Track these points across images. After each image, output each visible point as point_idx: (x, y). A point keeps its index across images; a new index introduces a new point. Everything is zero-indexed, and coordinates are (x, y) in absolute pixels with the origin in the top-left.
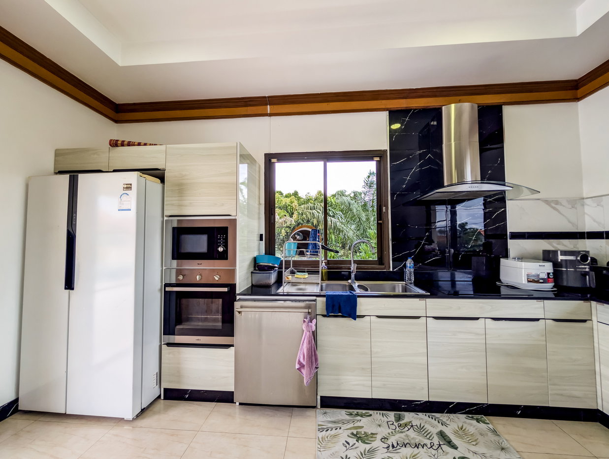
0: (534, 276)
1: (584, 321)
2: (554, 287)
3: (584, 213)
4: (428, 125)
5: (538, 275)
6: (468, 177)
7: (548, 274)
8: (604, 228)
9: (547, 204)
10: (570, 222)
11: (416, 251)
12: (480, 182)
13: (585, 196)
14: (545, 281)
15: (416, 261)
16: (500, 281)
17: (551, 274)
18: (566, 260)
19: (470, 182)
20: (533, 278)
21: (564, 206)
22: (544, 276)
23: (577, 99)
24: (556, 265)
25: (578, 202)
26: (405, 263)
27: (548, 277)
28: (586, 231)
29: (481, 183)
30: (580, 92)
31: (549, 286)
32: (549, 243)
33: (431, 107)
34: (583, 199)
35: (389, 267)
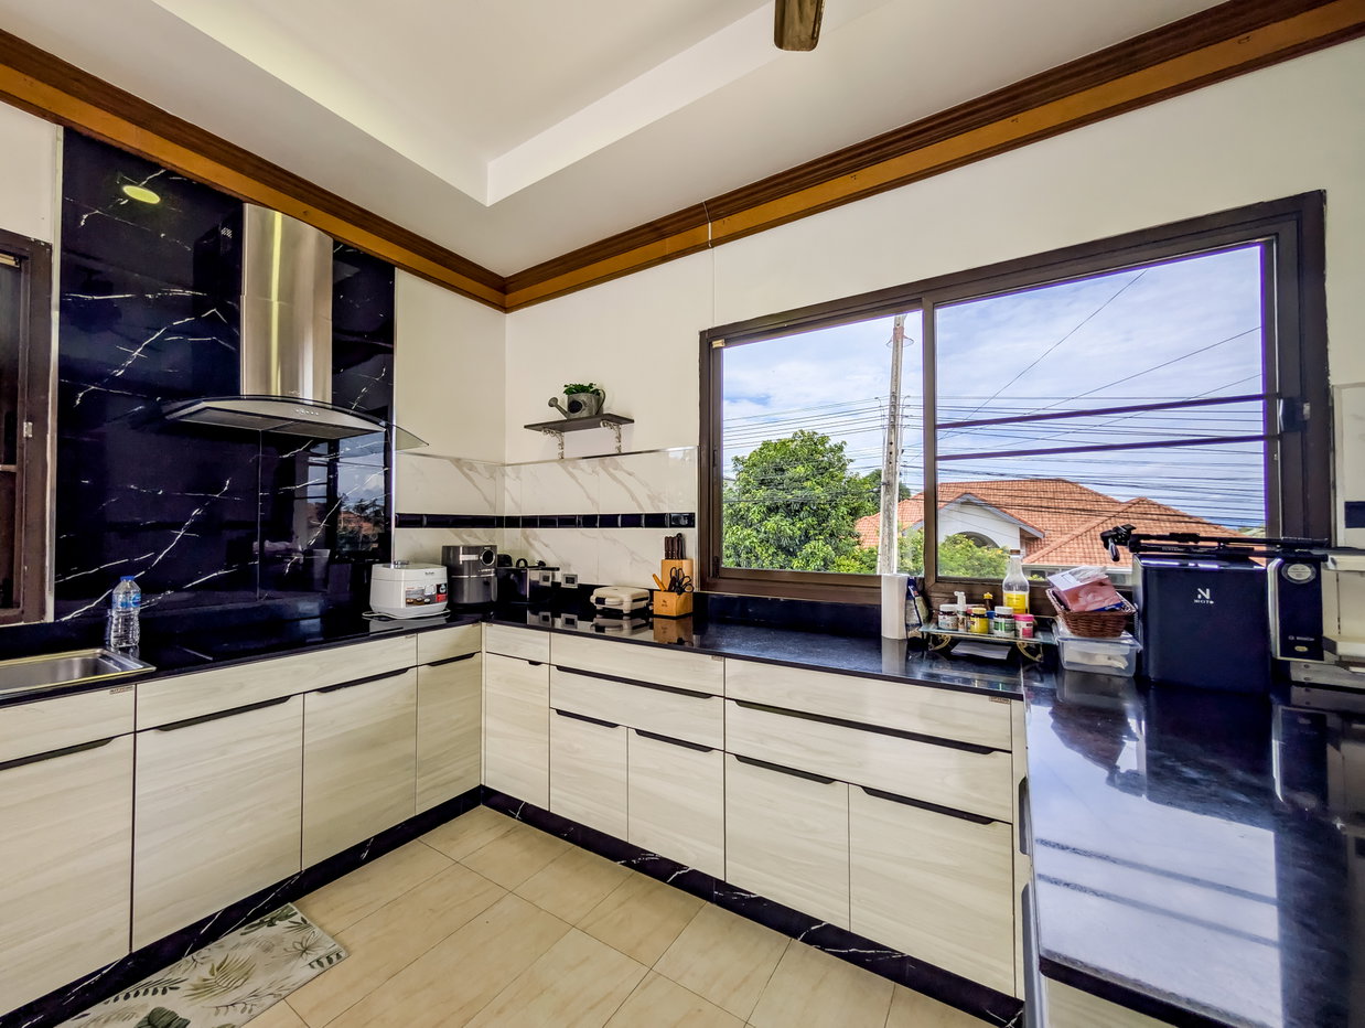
0: (416, 593)
1: (470, 656)
2: (448, 606)
3: (504, 488)
4: (215, 232)
5: (423, 591)
6: (307, 392)
7: (439, 586)
8: (521, 512)
9: (457, 467)
10: (485, 499)
11: (155, 557)
12: (330, 407)
13: (507, 462)
14: (432, 600)
15: (147, 588)
16: (369, 609)
17: (443, 587)
18: (469, 562)
19: (311, 403)
20: (415, 597)
21: (479, 474)
22: (431, 591)
23: (506, 309)
24: (453, 570)
25: (497, 469)
26: (111, 594)
27: (438, 592)
28: (505, 515)
29: (333, 409)
30: (509, 298)
31: (439, 607)
32: (456, 535)
33: (225, 191)
34: (504, 465)
35: (43, 612)
